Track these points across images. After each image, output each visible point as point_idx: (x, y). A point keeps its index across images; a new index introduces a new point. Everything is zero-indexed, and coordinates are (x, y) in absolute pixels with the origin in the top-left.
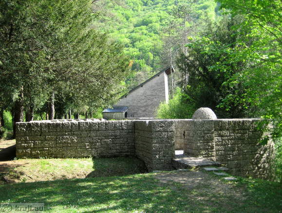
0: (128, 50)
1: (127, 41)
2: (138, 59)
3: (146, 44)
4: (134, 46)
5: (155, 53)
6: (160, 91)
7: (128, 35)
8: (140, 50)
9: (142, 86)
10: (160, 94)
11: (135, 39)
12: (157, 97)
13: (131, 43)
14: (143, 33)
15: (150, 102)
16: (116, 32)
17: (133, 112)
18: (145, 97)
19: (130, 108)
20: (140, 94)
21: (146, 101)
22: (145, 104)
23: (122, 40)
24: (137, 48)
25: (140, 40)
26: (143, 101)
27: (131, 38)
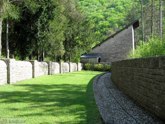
0: (102, 22)
1: (102, 17)
2: (109, 28)
3: (114, 18)
4: (106, 20)
5: (119, 24)
6: (129, 41)
7: (102, 13)
8: (110, 22)
9: (113, 37)
10: (128, 44)
11: (107, 15)
12: (125, 45)
13: (105, 18)
14: (112, 12)
15: (119, 51)
16: (95, 12)
17: (105, 58)
18: (116, 46)
19: (103, 55)
20: (111, 43)
21: (116, 50)
22: (115, 52)
23: (99, 16)
24: (108, 21)
25: (110, 16)
26: (114, 49)
27: (104, 15)
